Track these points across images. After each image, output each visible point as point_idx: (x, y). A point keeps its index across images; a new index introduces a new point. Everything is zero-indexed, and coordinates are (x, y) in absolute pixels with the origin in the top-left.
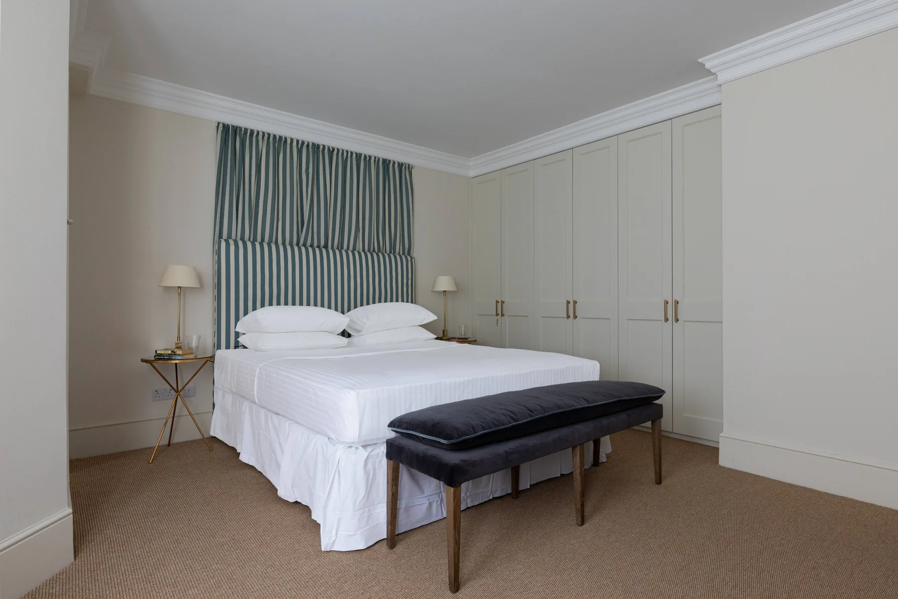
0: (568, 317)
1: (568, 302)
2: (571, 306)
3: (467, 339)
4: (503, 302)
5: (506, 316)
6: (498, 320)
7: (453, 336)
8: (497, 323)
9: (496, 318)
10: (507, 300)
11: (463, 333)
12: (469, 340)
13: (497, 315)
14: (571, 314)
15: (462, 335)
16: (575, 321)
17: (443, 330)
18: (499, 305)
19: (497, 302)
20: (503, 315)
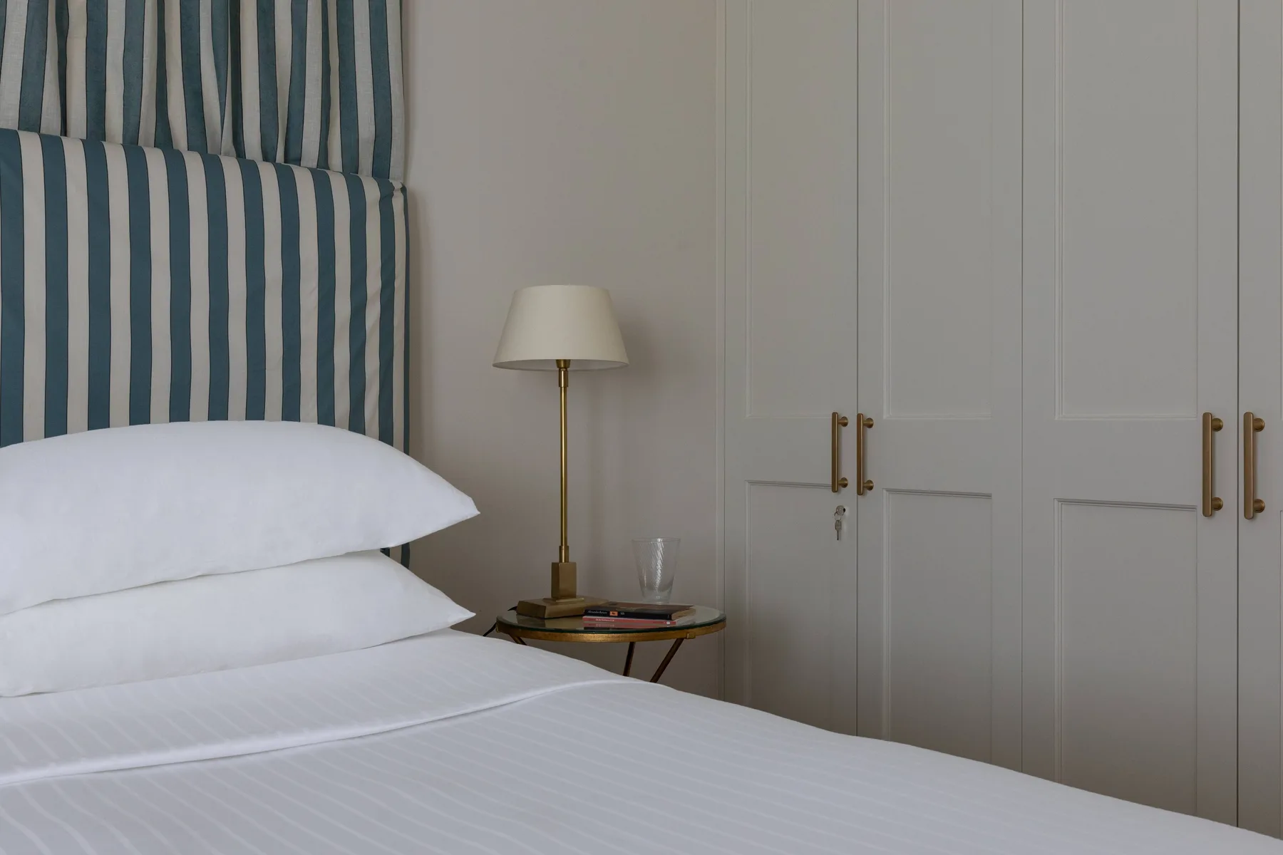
0: (1212, 505)
1: (1212, 425)
2: (1229, 443)
3: (666, 616)
4: (865, 423)
5: (877, 495)
6: (841, 510)
7: (603, 599)
8: (838, 526)
9: (834, 500)
10: (884, 414)
11: (658, 581)
12: (680, 621)
13: (838, 484)
14: (1229, 488)
15: (651, 586)
16: (1253, 531)
17: (555, 568)
18: (849, 434)
19: (838, 422)
20: (864, 487)
